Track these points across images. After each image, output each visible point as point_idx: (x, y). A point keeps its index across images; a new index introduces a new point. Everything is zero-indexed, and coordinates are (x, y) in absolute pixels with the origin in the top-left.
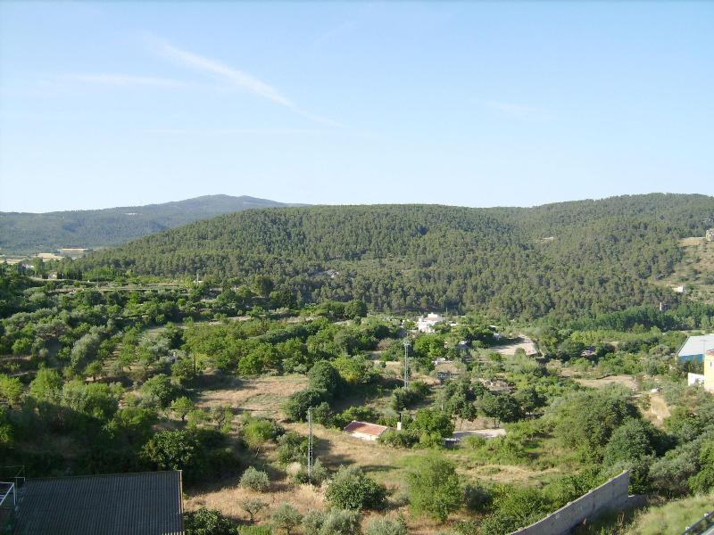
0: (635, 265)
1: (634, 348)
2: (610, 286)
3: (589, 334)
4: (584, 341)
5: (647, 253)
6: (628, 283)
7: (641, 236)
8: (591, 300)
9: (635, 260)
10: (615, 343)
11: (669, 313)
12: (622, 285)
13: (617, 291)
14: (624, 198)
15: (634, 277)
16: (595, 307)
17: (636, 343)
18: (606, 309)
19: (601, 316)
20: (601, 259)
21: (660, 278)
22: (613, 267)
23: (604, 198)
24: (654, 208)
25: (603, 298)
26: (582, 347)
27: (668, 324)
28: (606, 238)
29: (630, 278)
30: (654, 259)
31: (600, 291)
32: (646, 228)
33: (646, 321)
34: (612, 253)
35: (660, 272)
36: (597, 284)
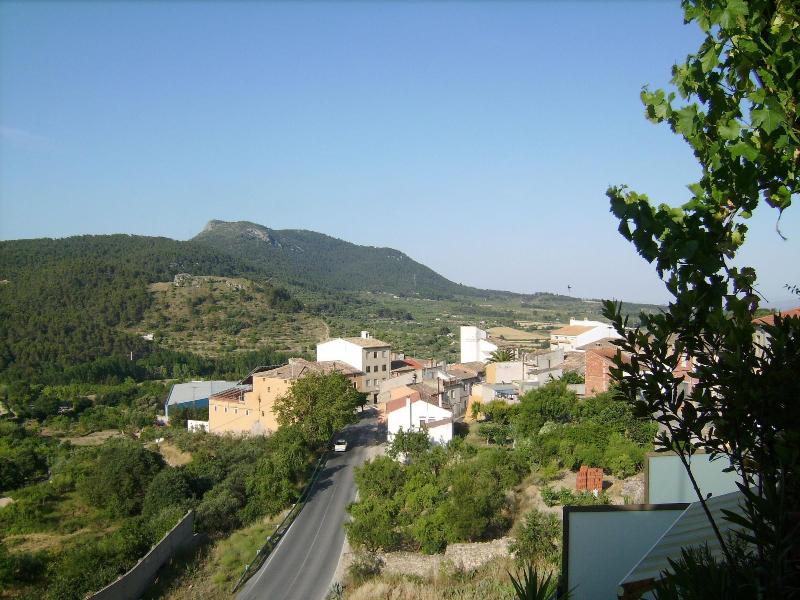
0: (102, 312)
1: (112, 400)
2: (77, 335)
3: (63, 389)
4: (59, 396)
5: (115, 299)
6: (97, 331)
7: (108, 280)
8: (56, 351)
9: (102, 305)
10: (92, 397)
11: (140, 362)
12: (90, 334)
13: (85, 340)
14: (86, 238)
15: (102, 324)
16: (62, 359)
17: (115, 396)
18: (73, 360)
19: (69, 369)
20: (64, 305)
21: (129, 326)
22: (78, 314)
23: (65, 237)
24: (119, 250)
25: (70, 349)
26: (59, 404)
27: (140, 375)
28: (70, 283)
29: (98, 326)
30: (123, 305)
31: (66, 340)
32: (113, 271)
33: (119, 372)
34: (77, 298)
35: (129, 319)
36: (62, 333)
